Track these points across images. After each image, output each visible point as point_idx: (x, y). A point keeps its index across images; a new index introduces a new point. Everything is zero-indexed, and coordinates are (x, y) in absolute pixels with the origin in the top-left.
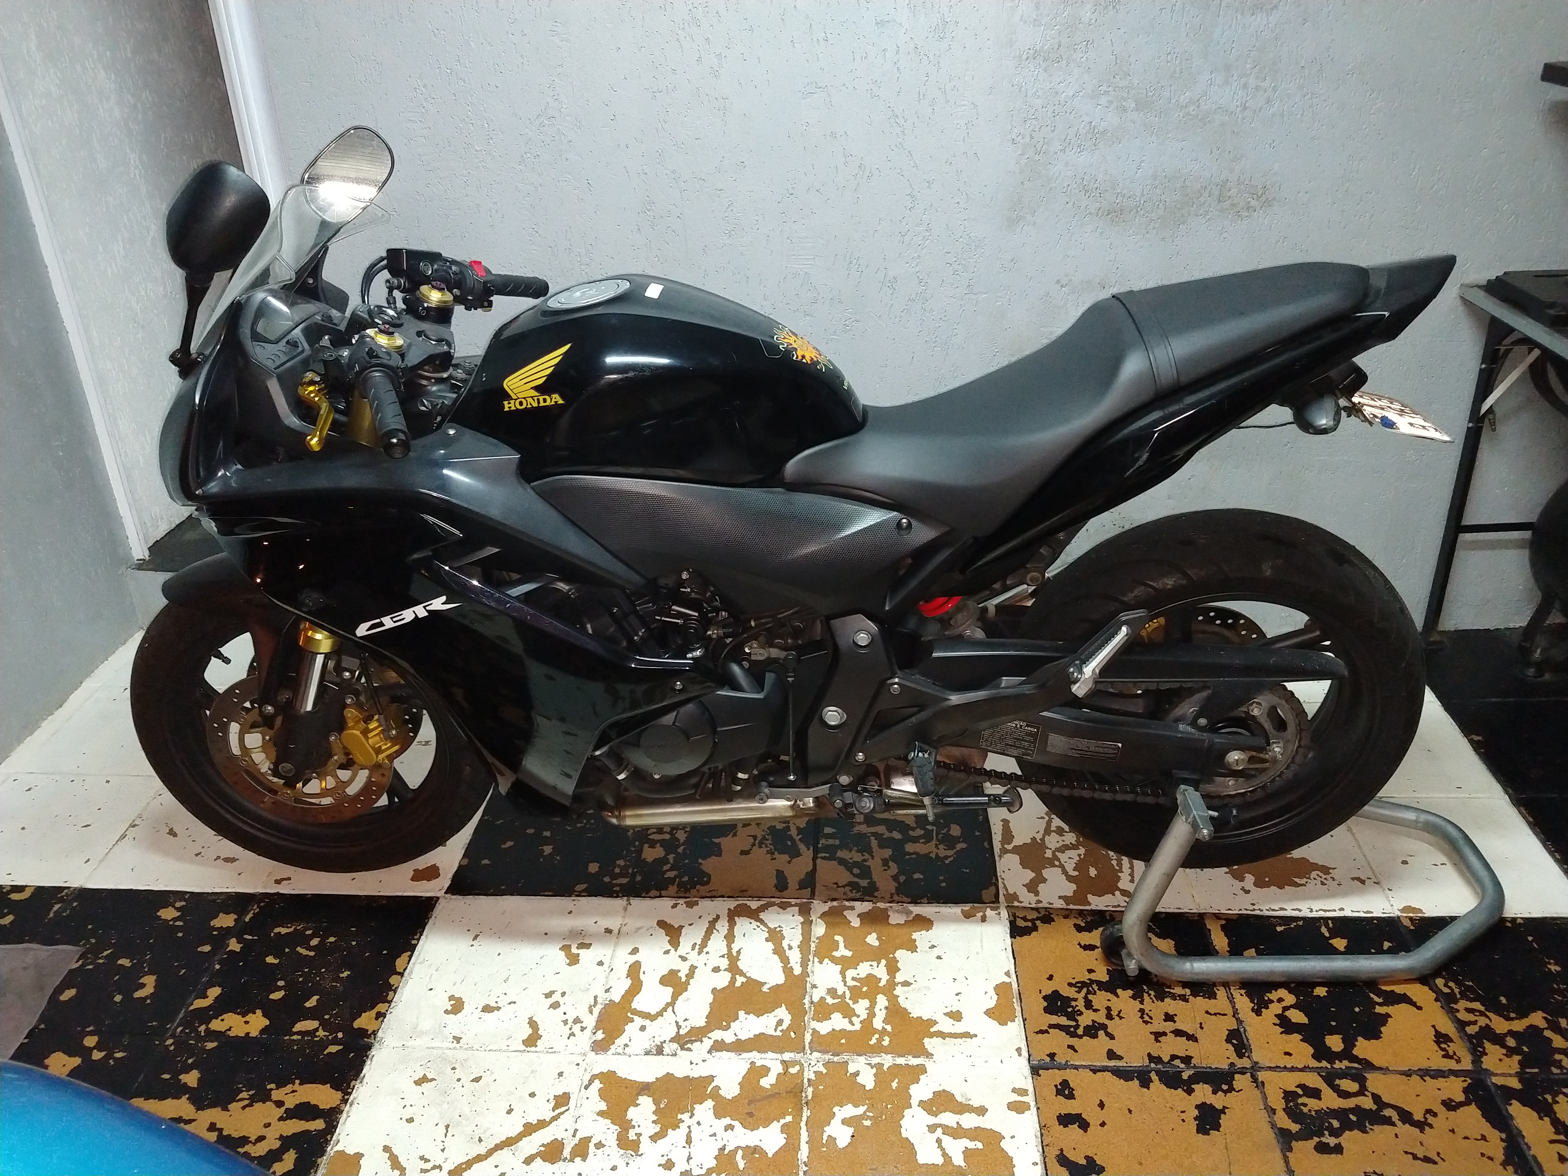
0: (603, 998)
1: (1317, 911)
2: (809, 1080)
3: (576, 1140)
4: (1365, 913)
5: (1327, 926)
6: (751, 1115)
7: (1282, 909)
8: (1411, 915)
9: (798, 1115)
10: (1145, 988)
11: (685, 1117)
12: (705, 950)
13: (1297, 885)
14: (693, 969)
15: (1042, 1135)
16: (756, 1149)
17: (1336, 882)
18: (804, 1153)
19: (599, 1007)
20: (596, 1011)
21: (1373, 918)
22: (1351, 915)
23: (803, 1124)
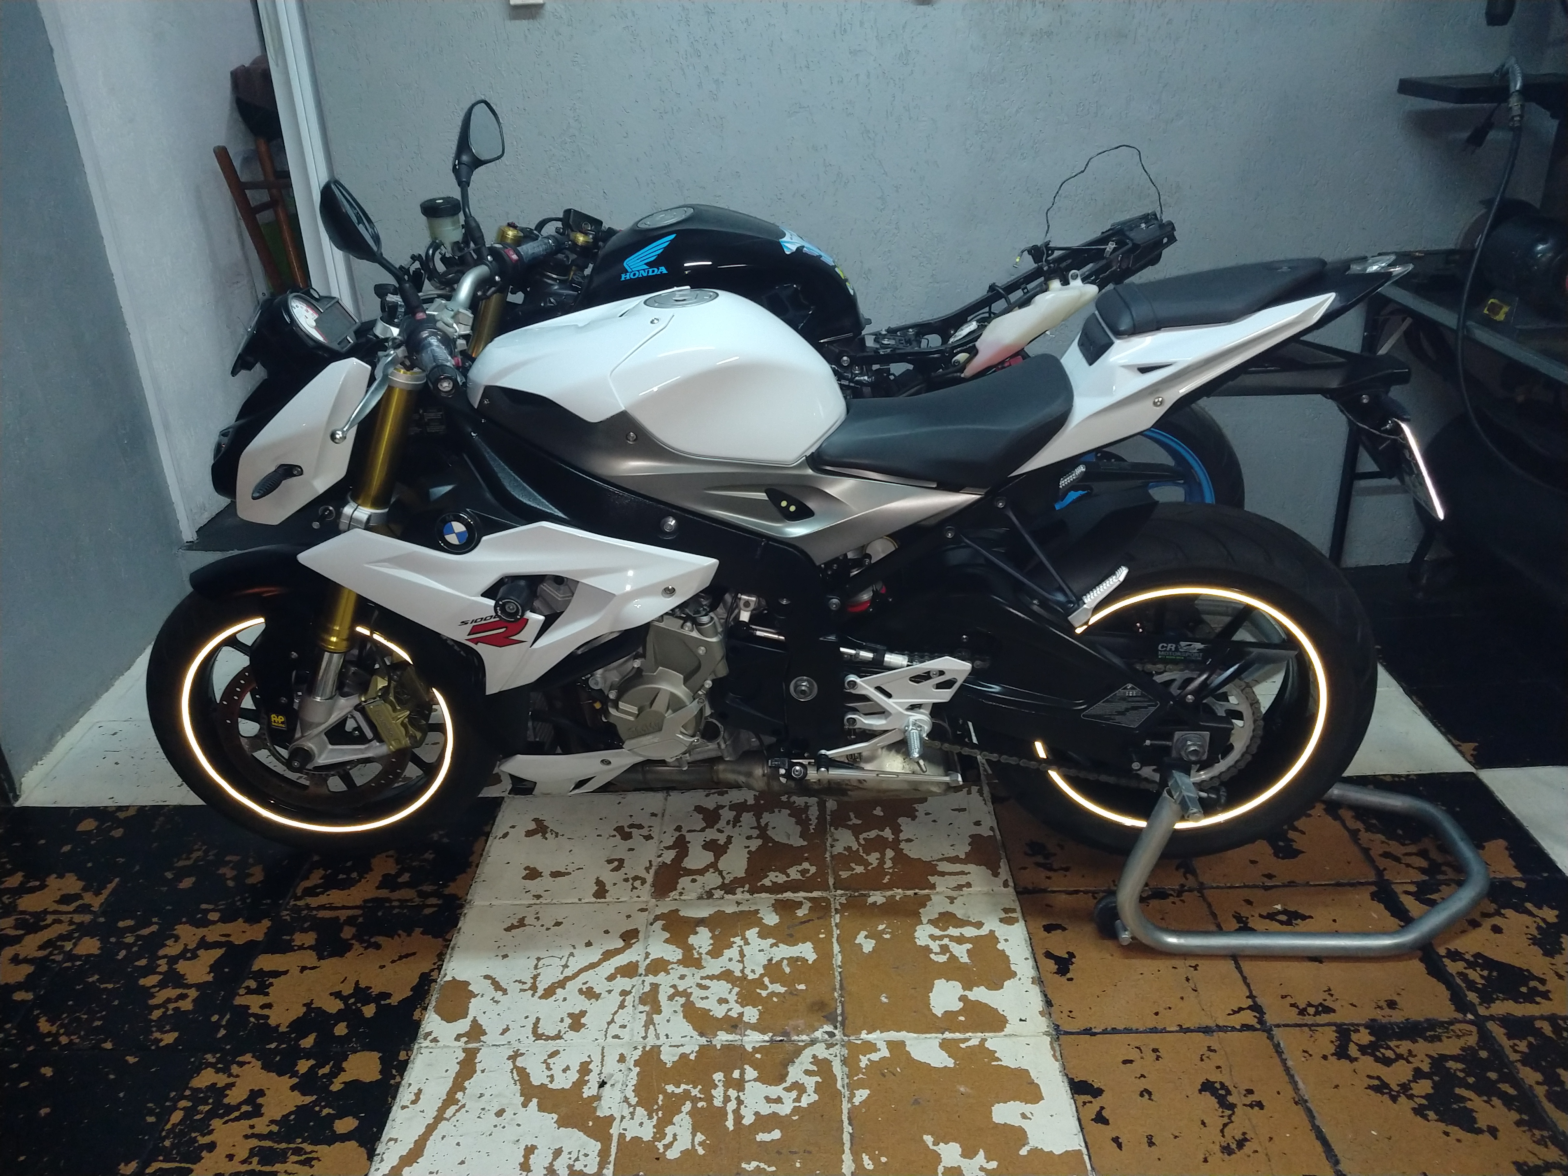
0: (656, 862)
2: (836, 909)
3: (648, 961)
6: (791, 936)
9: (830, 934)
11: (738, 940)
12: (738, 824)
14: (729, 839)
15: (1030, 939)
16: (797, 959)
18: (838, 959)
19: (654, 868)
20: (652, 871)
23: (834, 940)
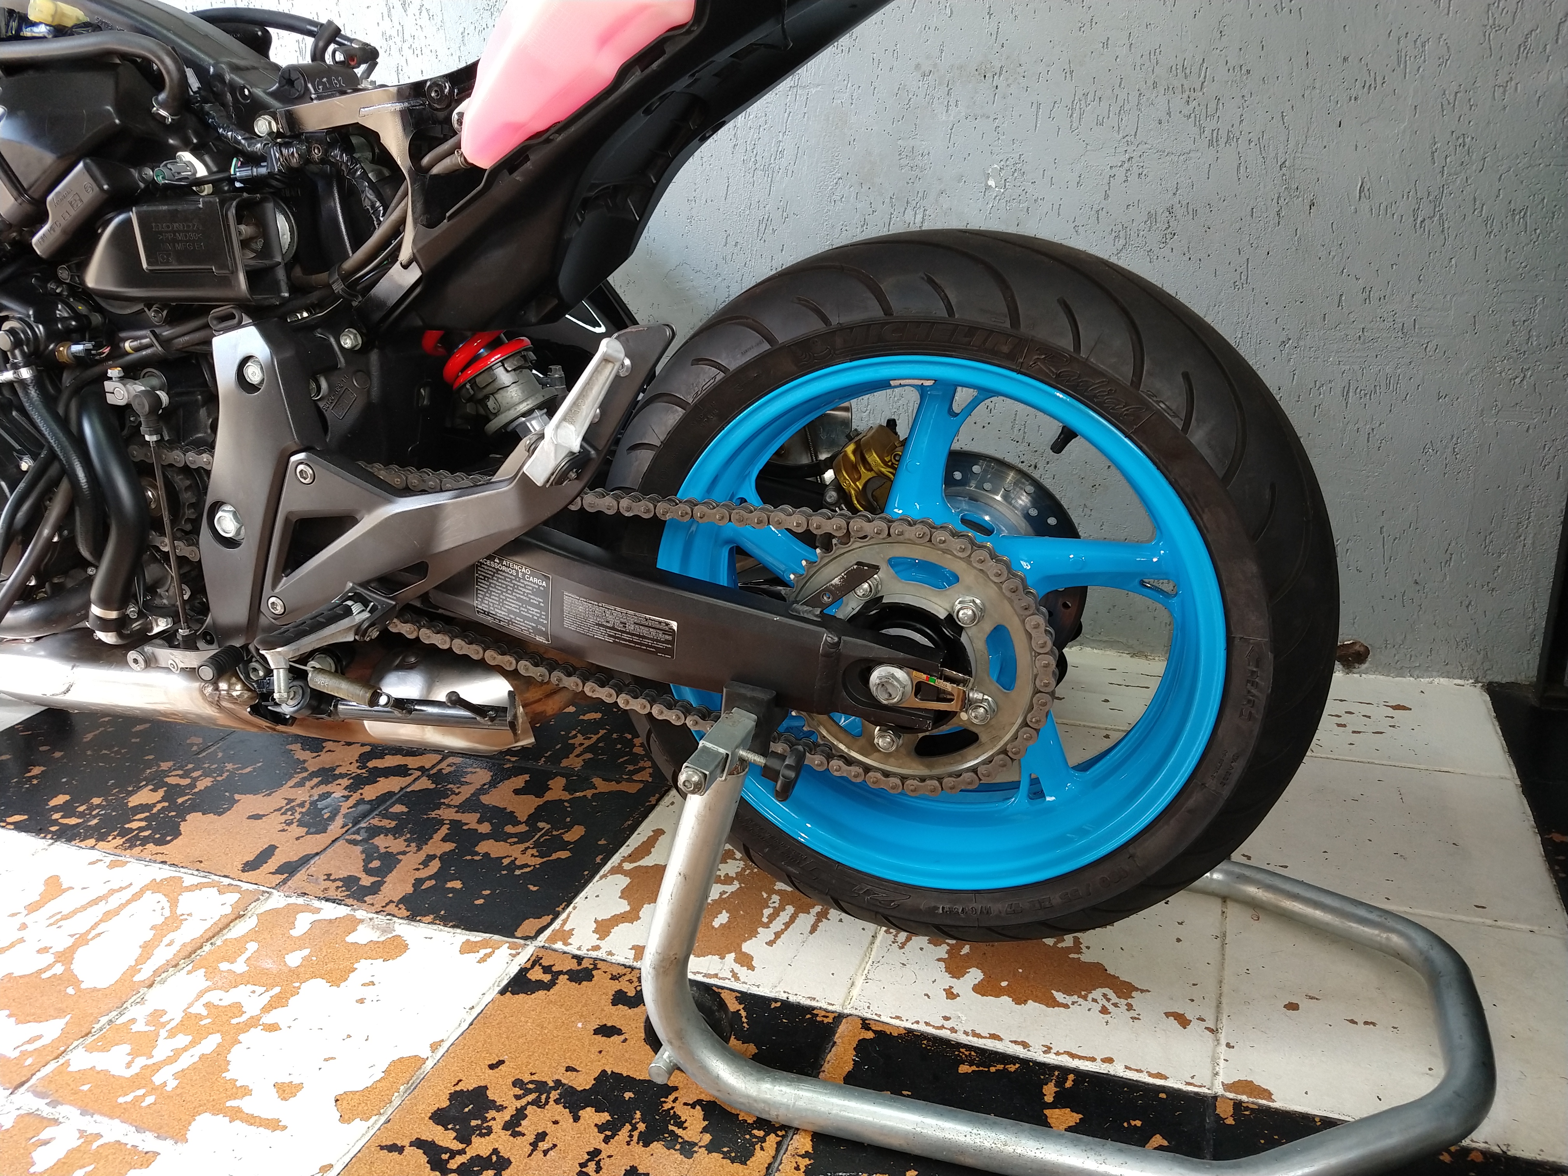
1: (1058, 1054)
4: (1150, 1075)
5: (1060, 1083)
7: (994, 1037)
8: (1244, 1098)
10: (638, 1115)
13: (1054, 1003)
17: (1133, 1014)
21: (1163, 1089)
22: (1121, 1075)
